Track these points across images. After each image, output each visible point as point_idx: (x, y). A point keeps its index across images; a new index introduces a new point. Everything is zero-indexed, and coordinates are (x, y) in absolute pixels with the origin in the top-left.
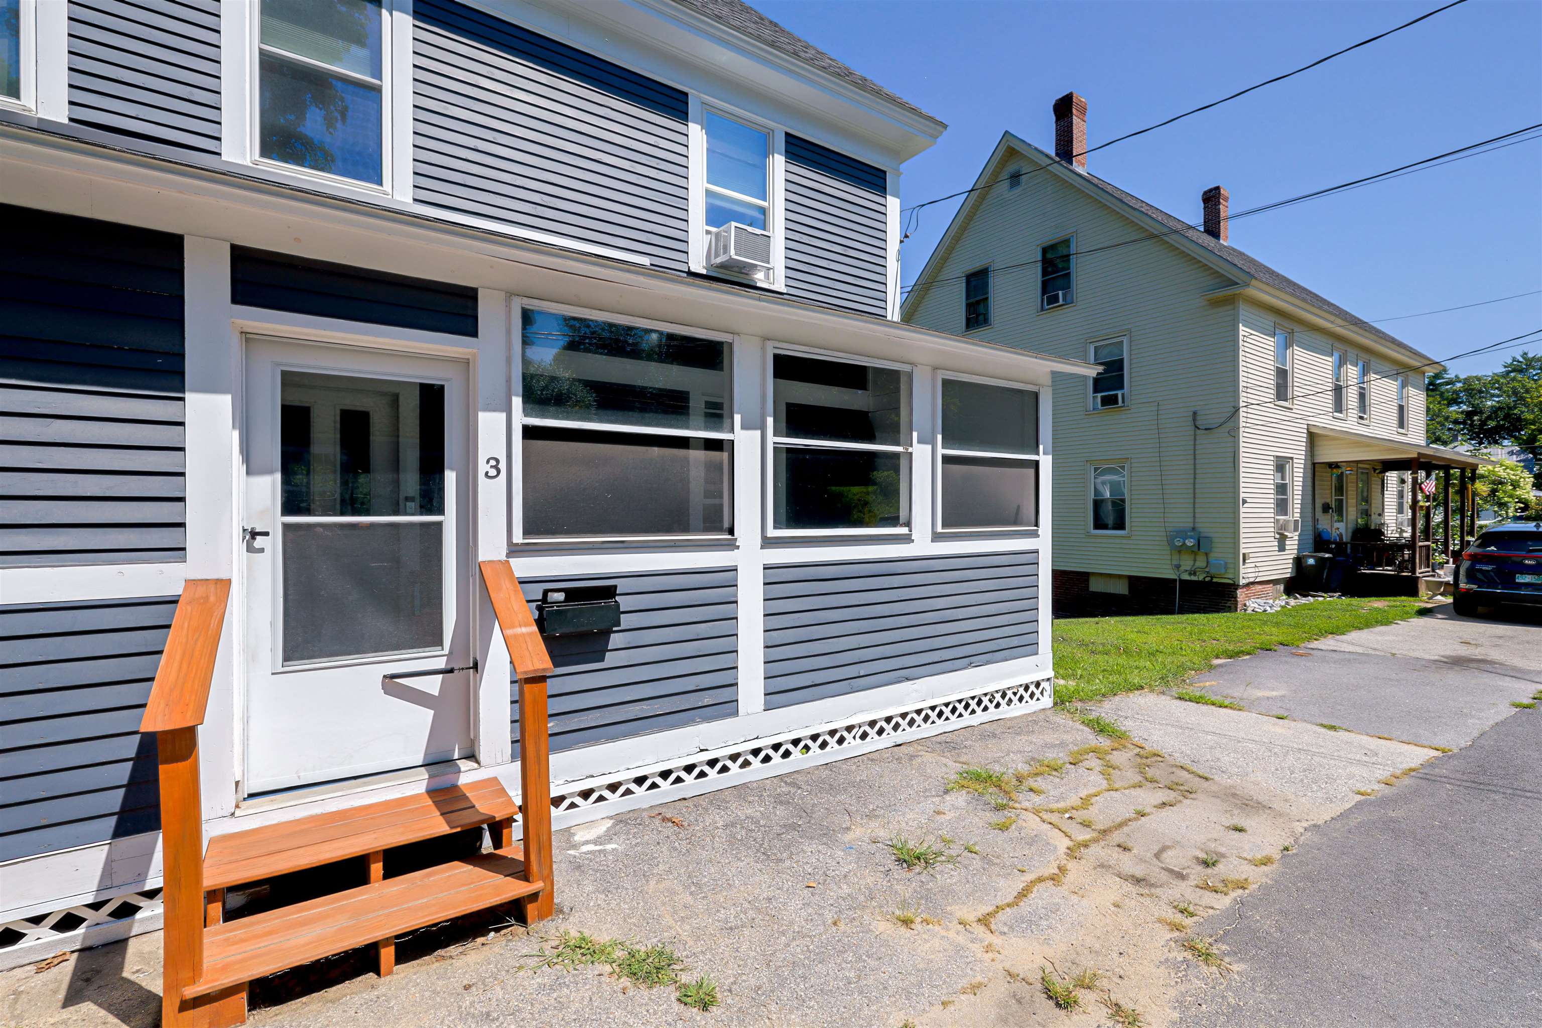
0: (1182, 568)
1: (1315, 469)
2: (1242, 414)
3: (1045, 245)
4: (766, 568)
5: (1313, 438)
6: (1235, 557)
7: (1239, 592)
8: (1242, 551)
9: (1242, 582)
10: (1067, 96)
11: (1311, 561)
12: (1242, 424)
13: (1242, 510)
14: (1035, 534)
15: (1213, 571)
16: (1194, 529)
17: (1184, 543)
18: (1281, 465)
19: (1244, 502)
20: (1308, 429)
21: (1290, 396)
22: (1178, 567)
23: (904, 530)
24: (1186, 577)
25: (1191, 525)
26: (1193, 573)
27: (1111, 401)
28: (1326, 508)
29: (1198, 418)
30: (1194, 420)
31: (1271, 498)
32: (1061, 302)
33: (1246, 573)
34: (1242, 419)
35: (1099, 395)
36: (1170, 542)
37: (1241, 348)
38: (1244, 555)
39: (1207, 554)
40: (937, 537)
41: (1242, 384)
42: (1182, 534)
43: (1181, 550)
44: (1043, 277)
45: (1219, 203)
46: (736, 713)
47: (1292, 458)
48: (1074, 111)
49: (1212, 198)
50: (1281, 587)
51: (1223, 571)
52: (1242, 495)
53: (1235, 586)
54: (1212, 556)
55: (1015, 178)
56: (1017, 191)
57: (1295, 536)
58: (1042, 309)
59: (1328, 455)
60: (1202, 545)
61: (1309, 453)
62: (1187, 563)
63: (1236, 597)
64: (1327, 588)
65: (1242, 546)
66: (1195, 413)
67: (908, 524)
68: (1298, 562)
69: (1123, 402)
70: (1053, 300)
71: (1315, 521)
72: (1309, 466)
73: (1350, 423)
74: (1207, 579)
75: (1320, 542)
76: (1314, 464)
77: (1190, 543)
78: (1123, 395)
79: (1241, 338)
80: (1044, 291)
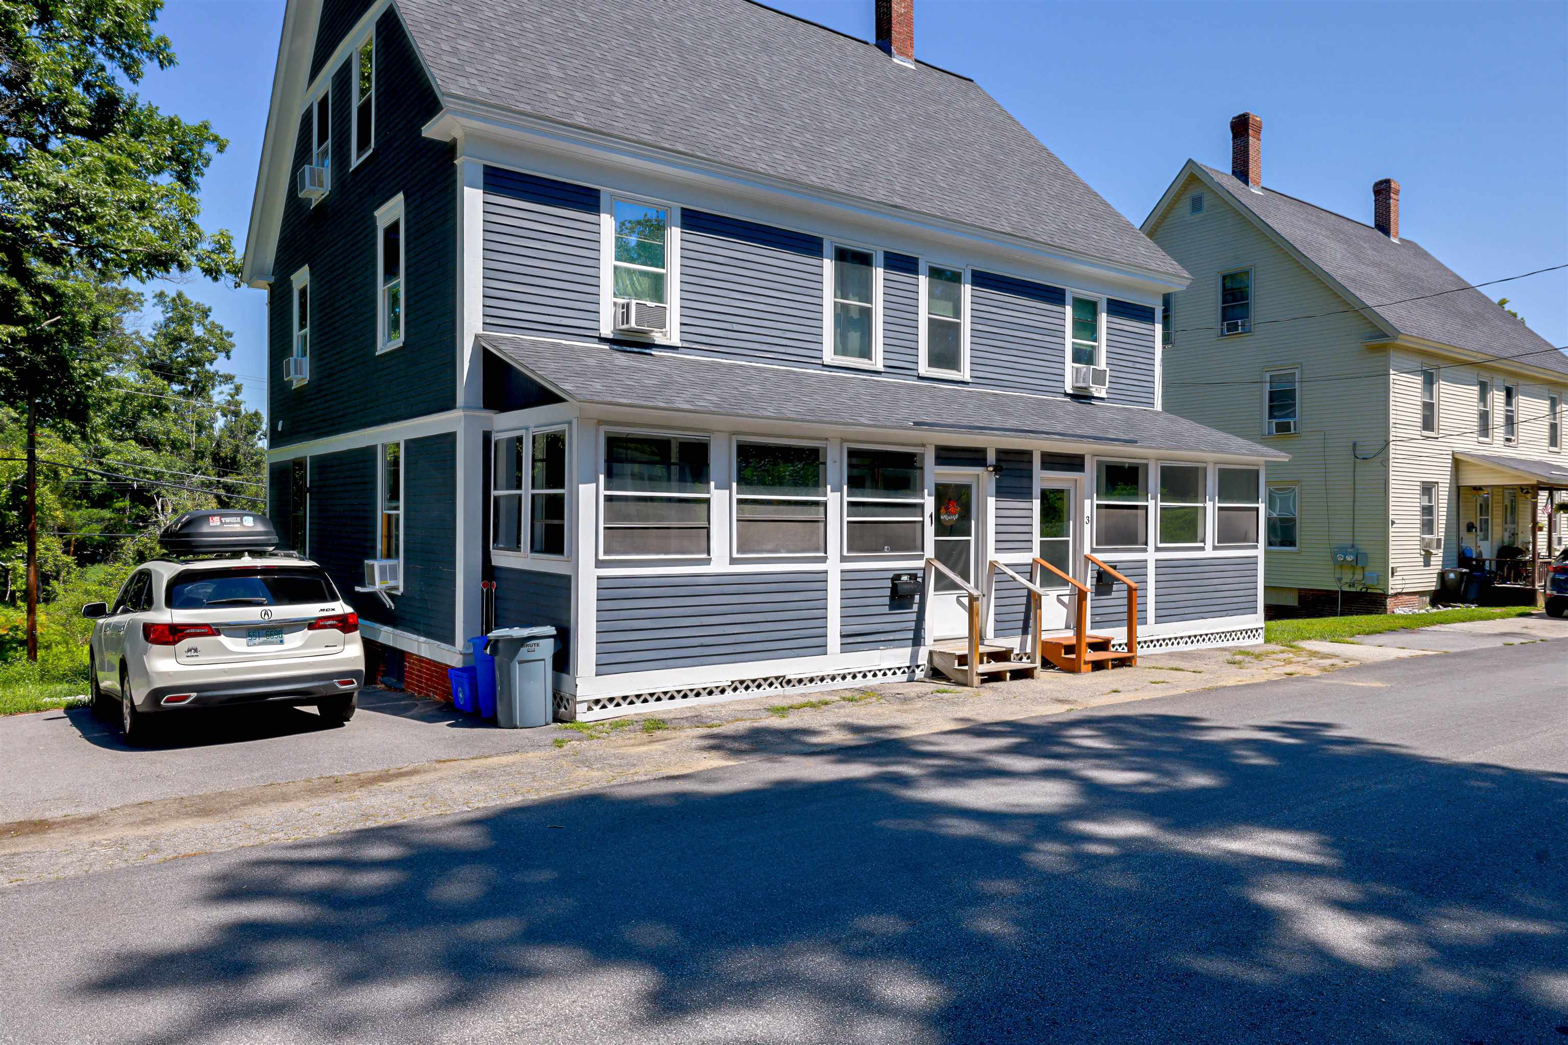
0: (1344, 581)
1: (1460, 492)
2: (1391, 447)
3: (1226, 273)
4: (1156, 560)
5: (1457, 464)
6: (1385, 571)
7: (1388, 600)
8: (1391, 565)
9: (1391, 592)
10: (1244, 115)
11: (1452, 576)
12: (1391, 456)
13: (1391, 530)
14: (1256, 547)
15: (1369, 583)
16: (1353, 546)
17: (1345, 558)
18: (1427, 489)
19: (1393, 523)
20: (1453, 455)
21: (1436, 426)
22: (1340, 579)
23: (1202, 545)
24: (1346, 588)
25: (1351, 542)
26: (1352, 585)
27: (1284, 428)
28: (1470, 527)
29: (1357, 448)
30: (1354, 450)
31: (1417, 519)
32: (1240, 331)
33: (1395, 585)
34: (1391, 451)
35: (1274, 421)
36: (1334, 557)
37: (1392, 390)
38: (1392, 568)
39: (1363, 568)
40: (1215, 548)
41: (1392, 421)
42: (1343, 550)
43: (1342, 565)
44: (1223, 303)
45: (1390, 198)
46: (1146, 623)
47: (1437, 483)
48: (1250, 132)
49: (1383, 190)
50: (1427, 599)
51: (1376, 583)
52: (1391, 517)
53: (1385, 596)
54: (1367, 569)
55: (1197, 205)
56: (1199, 216)
57: (1440, 552)
58: (1222, 334)
59: (1472, 479)
60: (1359, 560)
61: (1454, 477)
62: (1347, 577)
63: (1385, 605)
64: (1465, 600)
65: (1391, 561)
66: (1355, 444)
67: (1204, 541)
68: (1442, 576)
69: (1295, 429)
70: (1233, 328)
71: (1459, 539)
72: (1454, 489)
73: (1496, 446)
74: (1364, 590)
75: (1463, 559)
76: (1458, 488)
77: (1349, 558)
78: (1295, 422)
79: (1391, 381)
80: (1224, 318)
